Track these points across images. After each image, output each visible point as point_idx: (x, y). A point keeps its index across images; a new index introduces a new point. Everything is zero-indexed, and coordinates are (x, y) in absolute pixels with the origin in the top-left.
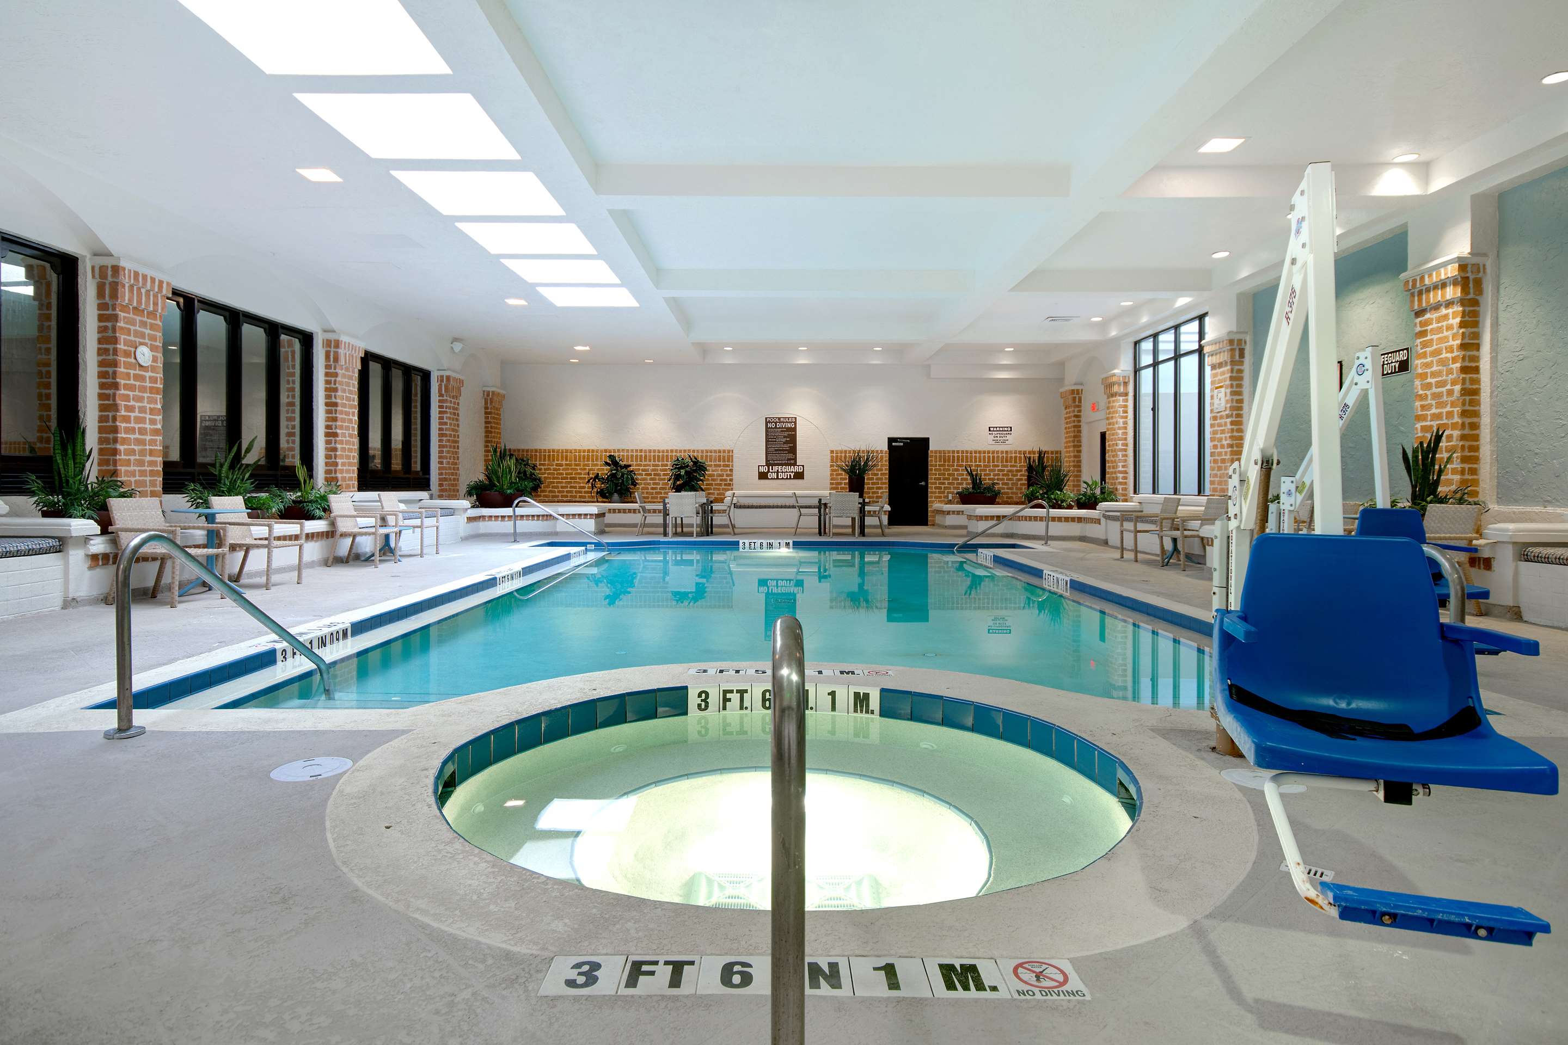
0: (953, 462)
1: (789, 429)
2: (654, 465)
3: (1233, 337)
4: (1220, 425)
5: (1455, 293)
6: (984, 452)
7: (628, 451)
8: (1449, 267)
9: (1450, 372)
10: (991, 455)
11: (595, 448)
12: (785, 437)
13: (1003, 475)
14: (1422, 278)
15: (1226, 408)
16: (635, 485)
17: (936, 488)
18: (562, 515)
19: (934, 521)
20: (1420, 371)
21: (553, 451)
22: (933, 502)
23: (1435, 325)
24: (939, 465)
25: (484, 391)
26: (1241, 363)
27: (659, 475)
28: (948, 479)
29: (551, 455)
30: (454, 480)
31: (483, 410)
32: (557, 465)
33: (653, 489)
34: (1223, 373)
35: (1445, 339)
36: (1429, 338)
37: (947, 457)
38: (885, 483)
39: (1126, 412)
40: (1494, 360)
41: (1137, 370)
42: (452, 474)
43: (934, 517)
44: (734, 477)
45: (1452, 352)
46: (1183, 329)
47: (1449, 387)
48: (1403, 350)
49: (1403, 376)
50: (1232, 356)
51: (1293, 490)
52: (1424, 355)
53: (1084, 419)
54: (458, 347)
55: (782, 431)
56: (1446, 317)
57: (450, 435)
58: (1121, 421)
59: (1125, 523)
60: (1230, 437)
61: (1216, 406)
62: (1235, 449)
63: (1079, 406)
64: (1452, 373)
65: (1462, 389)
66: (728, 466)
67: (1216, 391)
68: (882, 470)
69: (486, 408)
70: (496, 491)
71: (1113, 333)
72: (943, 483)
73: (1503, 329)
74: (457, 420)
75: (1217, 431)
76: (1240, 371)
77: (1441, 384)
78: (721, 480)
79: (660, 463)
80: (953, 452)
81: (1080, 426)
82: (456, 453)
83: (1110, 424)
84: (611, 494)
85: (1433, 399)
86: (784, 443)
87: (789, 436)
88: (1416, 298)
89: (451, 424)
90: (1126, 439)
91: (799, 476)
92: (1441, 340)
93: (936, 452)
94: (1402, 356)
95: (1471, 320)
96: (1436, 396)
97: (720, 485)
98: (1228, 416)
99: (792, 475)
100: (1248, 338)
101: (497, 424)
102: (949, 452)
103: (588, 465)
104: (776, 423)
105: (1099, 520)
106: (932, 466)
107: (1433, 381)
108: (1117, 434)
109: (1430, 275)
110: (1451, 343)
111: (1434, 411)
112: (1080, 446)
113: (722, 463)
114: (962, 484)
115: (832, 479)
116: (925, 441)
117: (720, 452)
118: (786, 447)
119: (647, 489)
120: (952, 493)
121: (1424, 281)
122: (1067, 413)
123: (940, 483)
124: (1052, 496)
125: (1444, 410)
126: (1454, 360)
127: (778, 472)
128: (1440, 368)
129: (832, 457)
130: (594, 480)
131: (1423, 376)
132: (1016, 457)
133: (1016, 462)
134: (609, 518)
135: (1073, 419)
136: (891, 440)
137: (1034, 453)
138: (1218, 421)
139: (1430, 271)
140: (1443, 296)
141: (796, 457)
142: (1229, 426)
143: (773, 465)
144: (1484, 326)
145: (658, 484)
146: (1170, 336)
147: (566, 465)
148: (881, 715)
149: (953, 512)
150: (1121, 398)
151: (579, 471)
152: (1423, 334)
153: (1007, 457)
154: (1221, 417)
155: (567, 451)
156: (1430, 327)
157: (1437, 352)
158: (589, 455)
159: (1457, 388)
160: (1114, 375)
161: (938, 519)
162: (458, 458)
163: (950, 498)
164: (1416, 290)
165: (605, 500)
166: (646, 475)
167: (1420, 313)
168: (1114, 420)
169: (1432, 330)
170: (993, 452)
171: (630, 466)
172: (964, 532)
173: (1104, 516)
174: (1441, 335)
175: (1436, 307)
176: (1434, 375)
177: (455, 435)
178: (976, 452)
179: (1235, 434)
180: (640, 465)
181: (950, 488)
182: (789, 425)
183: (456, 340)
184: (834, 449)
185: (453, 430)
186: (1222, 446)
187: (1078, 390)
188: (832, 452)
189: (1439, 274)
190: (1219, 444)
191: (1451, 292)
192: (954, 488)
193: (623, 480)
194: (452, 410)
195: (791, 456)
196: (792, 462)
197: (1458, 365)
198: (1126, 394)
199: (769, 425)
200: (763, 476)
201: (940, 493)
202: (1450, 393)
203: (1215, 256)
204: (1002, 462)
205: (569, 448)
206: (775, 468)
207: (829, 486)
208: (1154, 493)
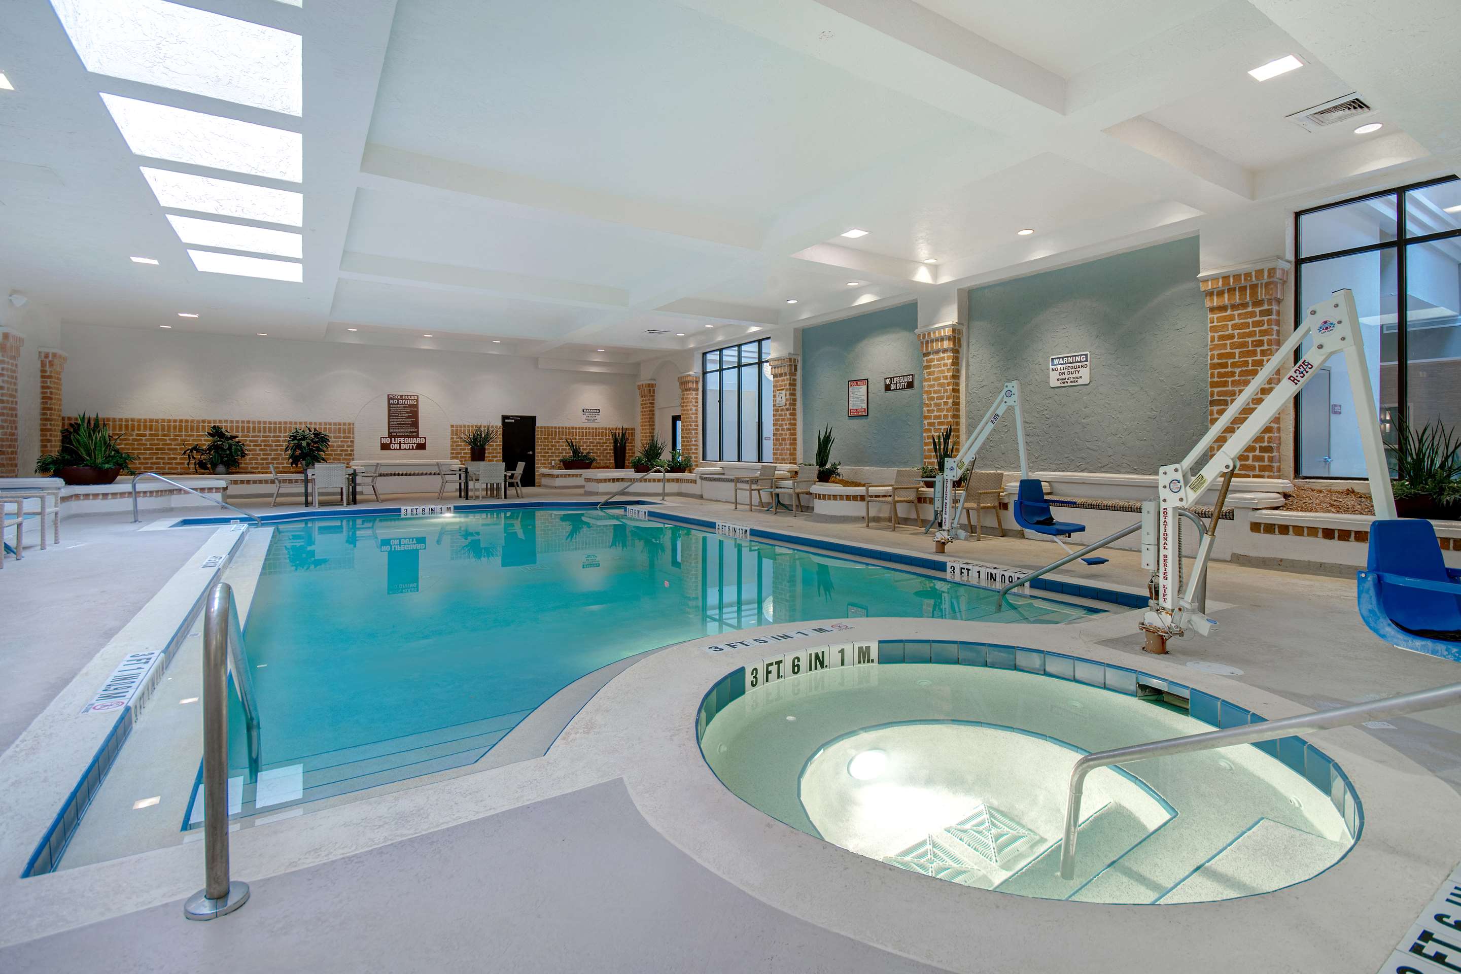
0: (555, 436)
1: (411, 406)
2: (263, 436)
3: (791, 357)
4: (781, 415)
5: (949, 345)
6: (579, 428)
7: (232, 422)
8: (947, 329)
9: (946, 391)
10: (584, 431)
11: (189, 418)
12: (407, 412)
13: (593, 446)
14: (929, 334)
15: (786, 404)
16: (244, 456)
17: (541, 456)
18: (196, 489)
19: (540, 482)
20: (926, 389)
21: (133, 420)
22: (539, 467)
23: (936, 363)
24: (545, 438)
25: (40, 352)
26: (795, 375)
27: (271, 446)
28: (552, 449)
29: (130, 425)
30: (12, 453)
31: (39, 374)
32: (138, 435)
33: (262, 459)
34: (784, 380)
35: (943, 371)
36: (932, 370)
37: (551, 432)
38: (499, 453)
39: (697, 402)
40: (967, 385)
41: (704, 373)
42: (10, 446)
43: (540, 479)
44: (355, 448)
45: (947, 379)
46: (744, 348)
47: (945, 400)
48: (909, 375)
49: (910, 391)
50: (791, 370)
51: (955, 467)
52: (929, 380)
53: (657, 406)
54: (19, 301)
55: (404, 407)
56: (943, 358)
57: (8, 402)
58: (694, 408)
59: (738, 484)
60: (790, 424)
61: (778, 402)
62: (792, 431)
63: (653, 396)
64: (947, 392)
65: (953, 402)
66: (349, 437)
67: (778, 392)
68: (496, 442)
69: (43, 371)
70: (86, 465)
71: (692, 346)
72: (548, 453)
73: (971, 368)
74: (15, 384)
75: (779, 419)
76: (795, 380)
77: (941, 398)
78: (341, 451)
79: (272, 435)
80: (555, 428)
81: (654, 411)
82: (14, 422)
83: (684, 410)
84: (214, 466)
85: (935, 406)
86: (407, 418)
87: (411, 412)
88: (925, 345)
89: (8, 389)
90: (697, 422)
91: (422, 447)
92: (940, 372)
93: (541, 428)
94: (909, 379)
95: (956, 362)
96: (936, 405)
97: (341, 455)
98: (787, 410)
99: (415, 446)
100: (800, 358)
101: (58, 389)
102: (552, 427)
103: (180, 436)
104: (398, 400)
105: (696, 481)
106: (538, 438)
107: (935, 395)
108: (691, 418)
109: (934, 333)
110: (946, 374)
111: (935, 413)
112: (654, 425)
113: (342, 435)
114: (562, 453)
115: (452, 449)
116: (533, 419)
117: (340, 424)
118: (409, 421)
119: (257, 459)
120: (555, 460)
121: (930, 335)
122: (643, 401)
123: (545, 453)
124: (654, 463)
125: (942, 414)
126: (948, 384)
127: (400, 443)
128: (940, 388)
129: (452, 431)
130: (191, 451)
131: (929, 392)
132: (603, 432)
133: (602, 436)
134: (234, 490)
135: (649, 405)
136: (504, 418)
137: (619, 429)
138: (780, 412)
139: (934, 330)
140: (942, 345)
141: (418, 430)
142: (788, 416)
143: (395, 437)
144: (962, 365)
145: (270, 455)
146: (734, 352)
147: (150, 435)
148: (879, 663)
149: (562, 476)
150: (694, 392)
151: (168, 442)
152: (929, 367)
153: (596, 432)
154: (782, 410)
155: (151, 421)
156: (933, 363)
157: (938, 379)
158: (182, 425)
159: (950, 401)
160: (690, 375)
161: (544, 481)
162: (16, 428)
163: (553, 464)
164: (925, 341)
165: (203, 471)
166: (255, 445)
167: (927, 354)
168: (689, 408)
169: (934, 365)
170: (586, 429)
171: (237, 437)
172: (581, 491)
173: (701, 478)
174: (940, 369)
175: (937, 352)
176: (935, 392)
177: (12, 402)
178: (573, 428)
179: (792, 422)
180: (248, 436)
181: (553, 456)
182: (411, 402)
183: (14, 292)
184: (454, 423)
185: (11, 396)
186: (783, 430)
187: (652, 384)
188: (452, 426)
189: (940, 333)
190: (780, 428)
191: (946, 344)
192: (556, 456)
193: (231, 452)
194: (9, 373)
195: (413, 429)
196: (414, 434)
197: (951, 387)
198: (697, 390)
199: (392, 402)
200: (385, 447)
201: (544, 460)
202: (946, 403)
203: (789, 302)
204: (593, 436)
205: (155, 417)
206: (398, 440)
207: (449, 455)
208: (738, 461)
